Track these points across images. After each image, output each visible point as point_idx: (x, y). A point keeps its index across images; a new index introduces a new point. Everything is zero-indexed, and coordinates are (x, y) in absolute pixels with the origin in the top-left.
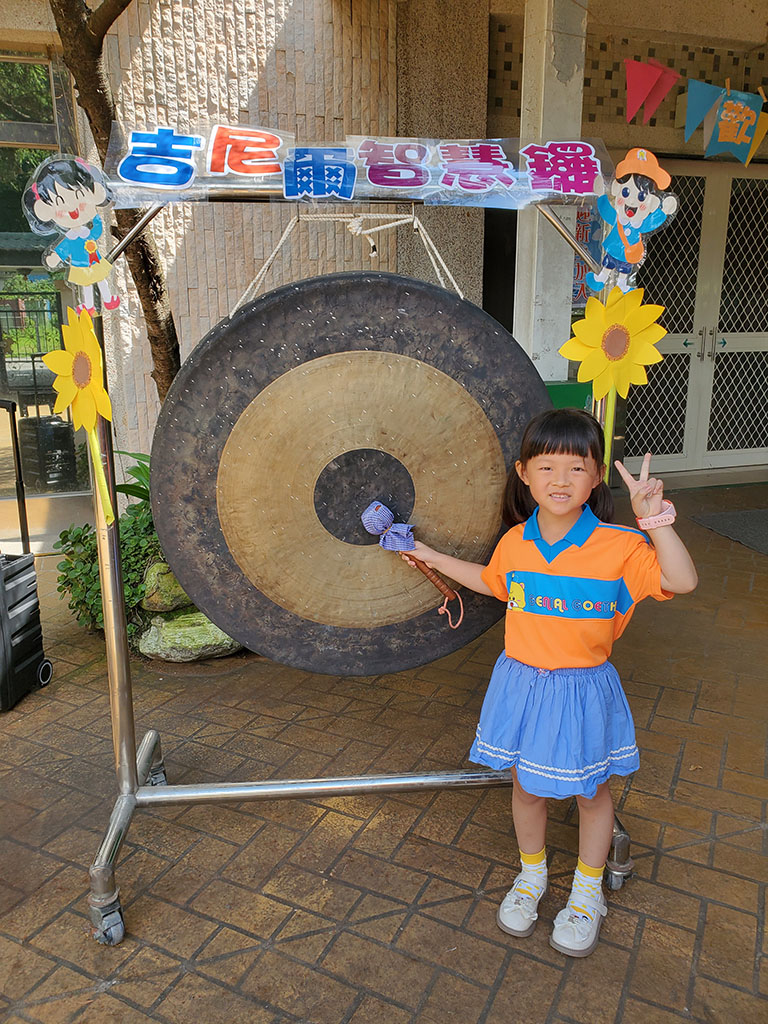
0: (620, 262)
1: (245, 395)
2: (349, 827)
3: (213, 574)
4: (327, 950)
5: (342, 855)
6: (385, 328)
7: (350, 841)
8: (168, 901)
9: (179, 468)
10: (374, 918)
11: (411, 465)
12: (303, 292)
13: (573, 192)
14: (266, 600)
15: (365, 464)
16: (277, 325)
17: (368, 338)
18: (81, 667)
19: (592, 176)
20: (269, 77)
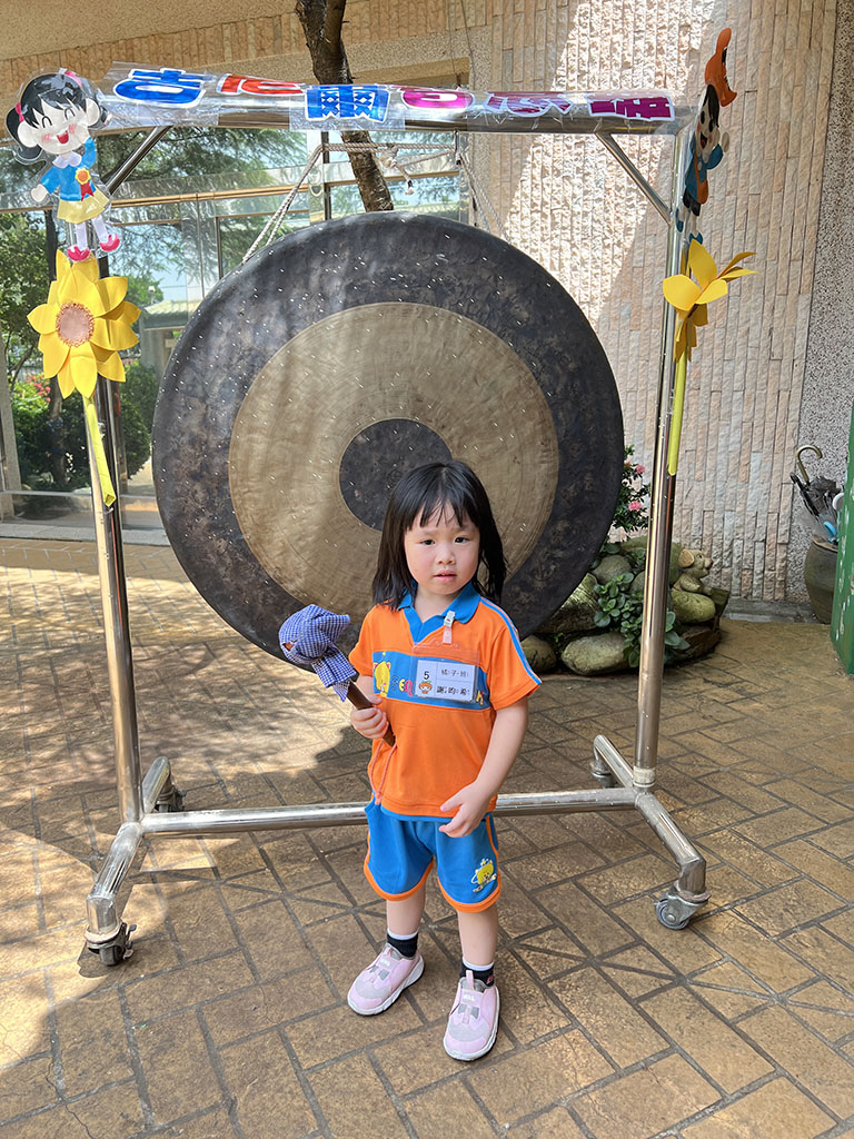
6: (422, 276)
10: (316, 901)
11: (450, 438)
20: (668, 58)
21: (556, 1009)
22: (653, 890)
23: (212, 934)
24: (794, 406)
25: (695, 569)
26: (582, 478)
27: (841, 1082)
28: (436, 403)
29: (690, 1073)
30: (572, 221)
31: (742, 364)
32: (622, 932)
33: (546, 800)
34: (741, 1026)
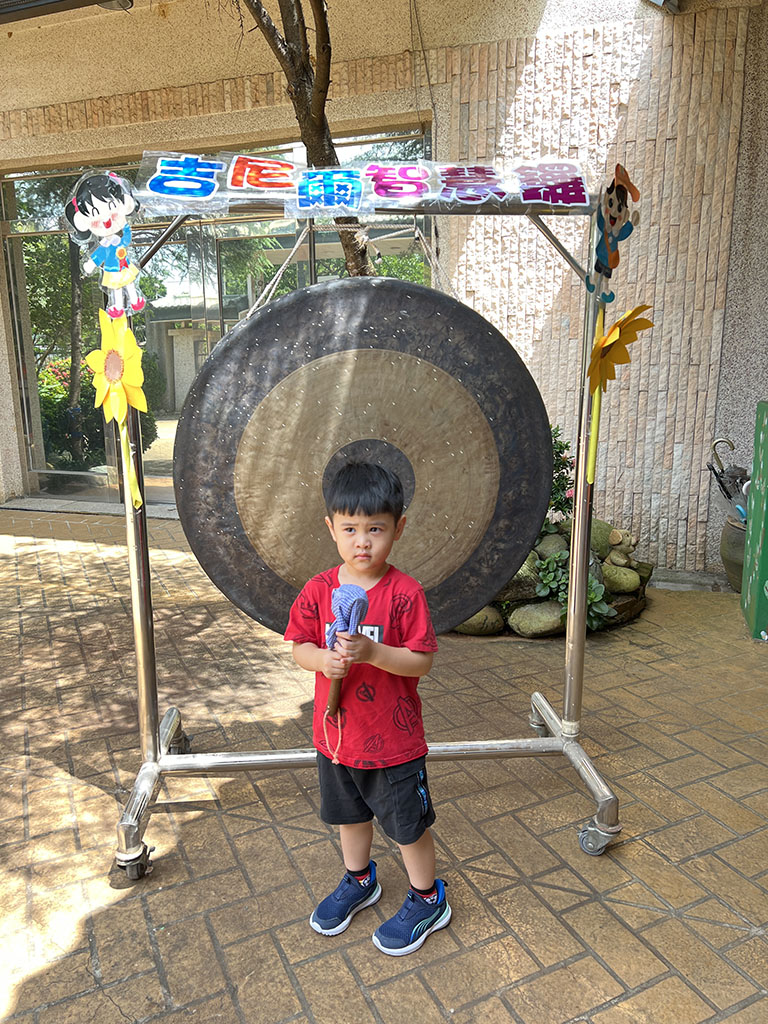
6: (388, 328)
11: (412, 454)
12: (314, 295)
16: (290, 325)
20: (601, 111)
21: (494, 919)
22: (577, 823)
23: (216, 855)
24: (711, 404)
25: (623, 546)
26: (519, 485)
27: (722, 981)
28: (400, 427)
29: (601, 972)
30: (519, 245)
31: (666, 368)
32: (551, 857)
33: (489, 747)
34: (645, 935)
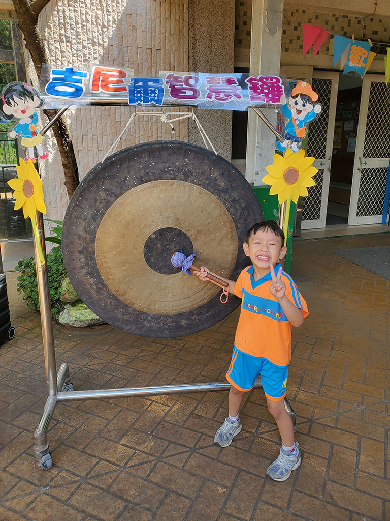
0: (293, 137)
1: (109, 201)
2: (163, 410)
3: (93, 289)
4: (152, 471)
5: (159, 424)
6: (179, 169)
7: (163, 417)
8: (74, 448)
9: (76, 237)
10: (175, 455)
11: (192, 235)
12: (138, 151)
13: (271, 102)
14: (120, 301)
15: (169, 235)
16: (125, 167)
17: (170, 174)
18: (29, 330)
19: (280, 95)
29: (343, 449)
34: (339, 427)
